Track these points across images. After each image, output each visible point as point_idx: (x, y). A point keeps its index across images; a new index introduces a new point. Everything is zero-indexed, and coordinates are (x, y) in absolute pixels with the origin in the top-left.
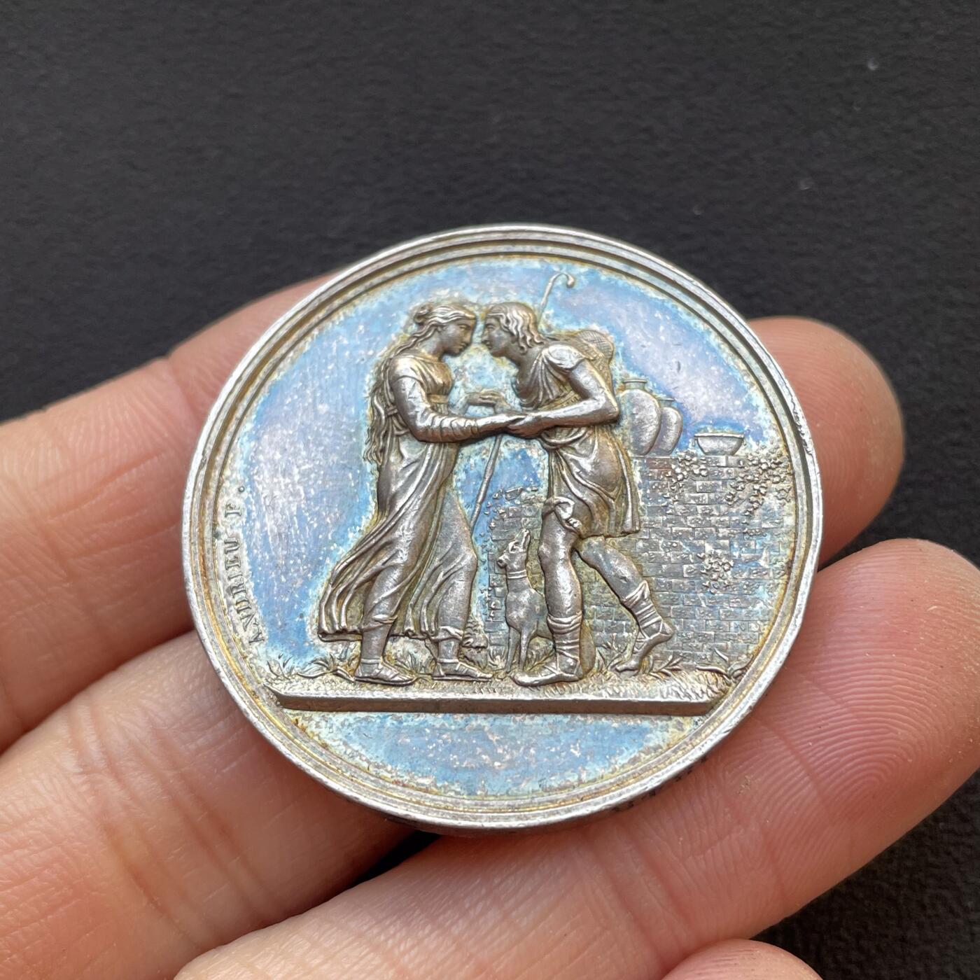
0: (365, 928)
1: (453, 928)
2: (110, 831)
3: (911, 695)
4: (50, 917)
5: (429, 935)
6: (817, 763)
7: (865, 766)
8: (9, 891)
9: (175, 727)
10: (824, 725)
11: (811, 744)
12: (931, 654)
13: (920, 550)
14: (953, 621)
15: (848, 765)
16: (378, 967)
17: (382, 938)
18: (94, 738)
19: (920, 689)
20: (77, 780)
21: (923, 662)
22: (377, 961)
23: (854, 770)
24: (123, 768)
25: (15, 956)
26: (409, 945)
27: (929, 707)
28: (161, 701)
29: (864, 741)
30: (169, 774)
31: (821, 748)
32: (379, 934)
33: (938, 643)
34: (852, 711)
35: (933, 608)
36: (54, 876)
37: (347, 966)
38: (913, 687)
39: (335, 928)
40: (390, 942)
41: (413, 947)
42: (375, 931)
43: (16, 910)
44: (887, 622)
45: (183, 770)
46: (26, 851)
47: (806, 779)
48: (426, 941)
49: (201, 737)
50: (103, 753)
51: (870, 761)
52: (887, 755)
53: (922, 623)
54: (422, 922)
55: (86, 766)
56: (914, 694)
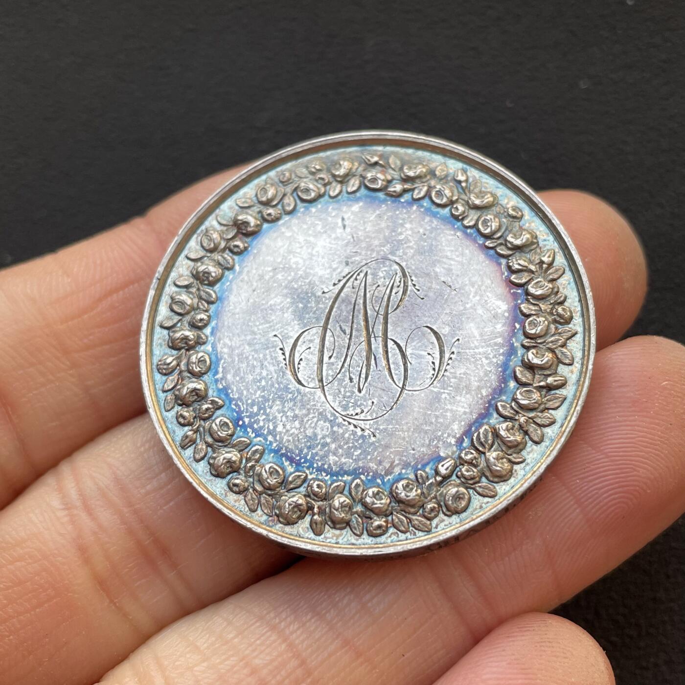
0: (265, 612)
1: (328, 615)
2: (83, 550)
3: (649, 445)
4: (37, 610)
5: (310, 619)
6: (582, 495)
7: (616, 496)
8: (10, 591)
9: (130, 477)
10: (587, 467)
11: (578, 481)
12: (663, 415)
13: (656, 343)
14: (679, 392)
15: (605, 495)
16: (274, 641)
17: (277, 621)
18: (73, 485)
19: (656, 441)
20: (60, 514)
21: (657, 421)
22: (273, 638)
23: (609, 499)
24: (93, 506)
25: (11, 637)
26: (296, 627)
27: (662, 453)
28: (121, 459)
29: (617, 478)
30: (125, 510)
31: (585, 484)
32: (275, 618)
33: (668, 408)
34: (608, 457)
35: (664, 383)
36: (42, 581)
37: (252, 640)
38: (651, 439)
39: (244, 612)
40: (283, 624)
41: (298, 629)
42: (272, 615)
43: (15, 605)
44: (632, 394)
45: (136, 507)
46: (23, 563)
47: (576, 506)
48: (308, 624)
49: (149, 484)
50: (80, 495)
51: (620, 492)
52: (632, 488)
53: (656, 394)
54: (305, 611)
55: (67, 504)
56: (651, 444)
